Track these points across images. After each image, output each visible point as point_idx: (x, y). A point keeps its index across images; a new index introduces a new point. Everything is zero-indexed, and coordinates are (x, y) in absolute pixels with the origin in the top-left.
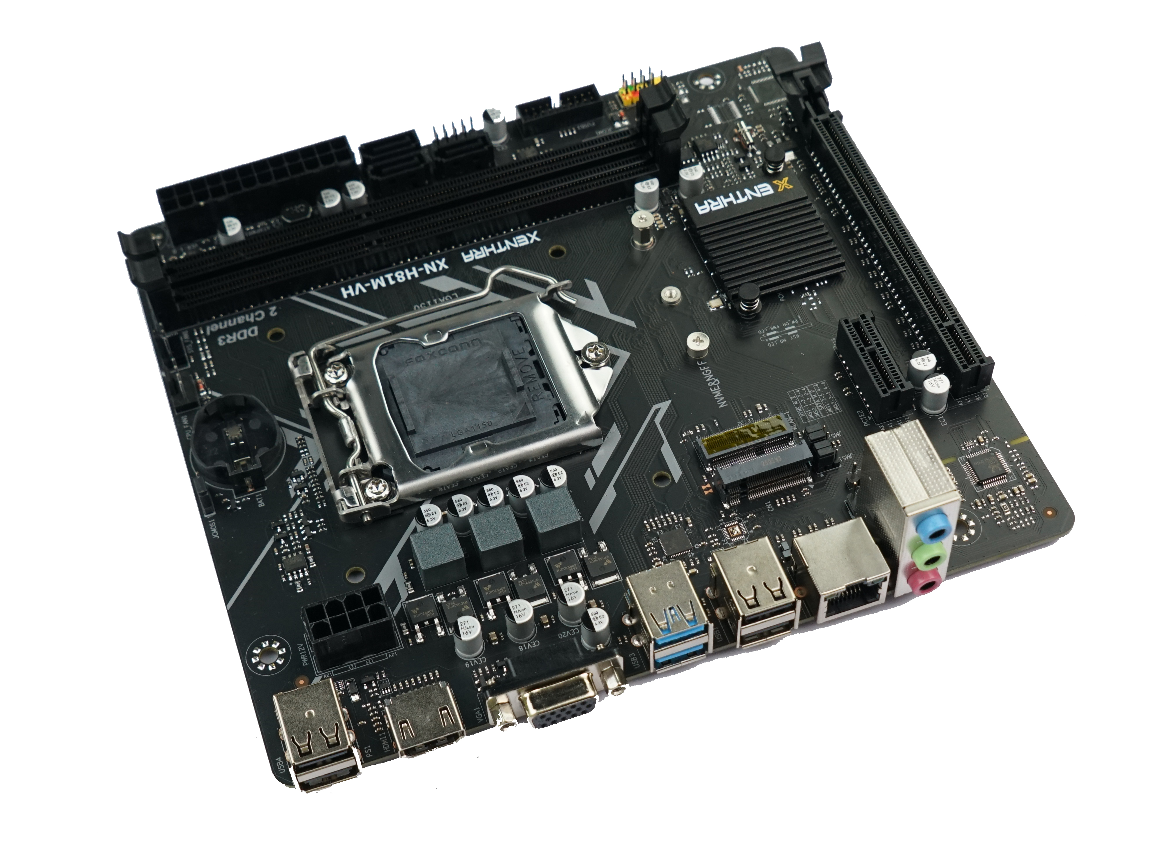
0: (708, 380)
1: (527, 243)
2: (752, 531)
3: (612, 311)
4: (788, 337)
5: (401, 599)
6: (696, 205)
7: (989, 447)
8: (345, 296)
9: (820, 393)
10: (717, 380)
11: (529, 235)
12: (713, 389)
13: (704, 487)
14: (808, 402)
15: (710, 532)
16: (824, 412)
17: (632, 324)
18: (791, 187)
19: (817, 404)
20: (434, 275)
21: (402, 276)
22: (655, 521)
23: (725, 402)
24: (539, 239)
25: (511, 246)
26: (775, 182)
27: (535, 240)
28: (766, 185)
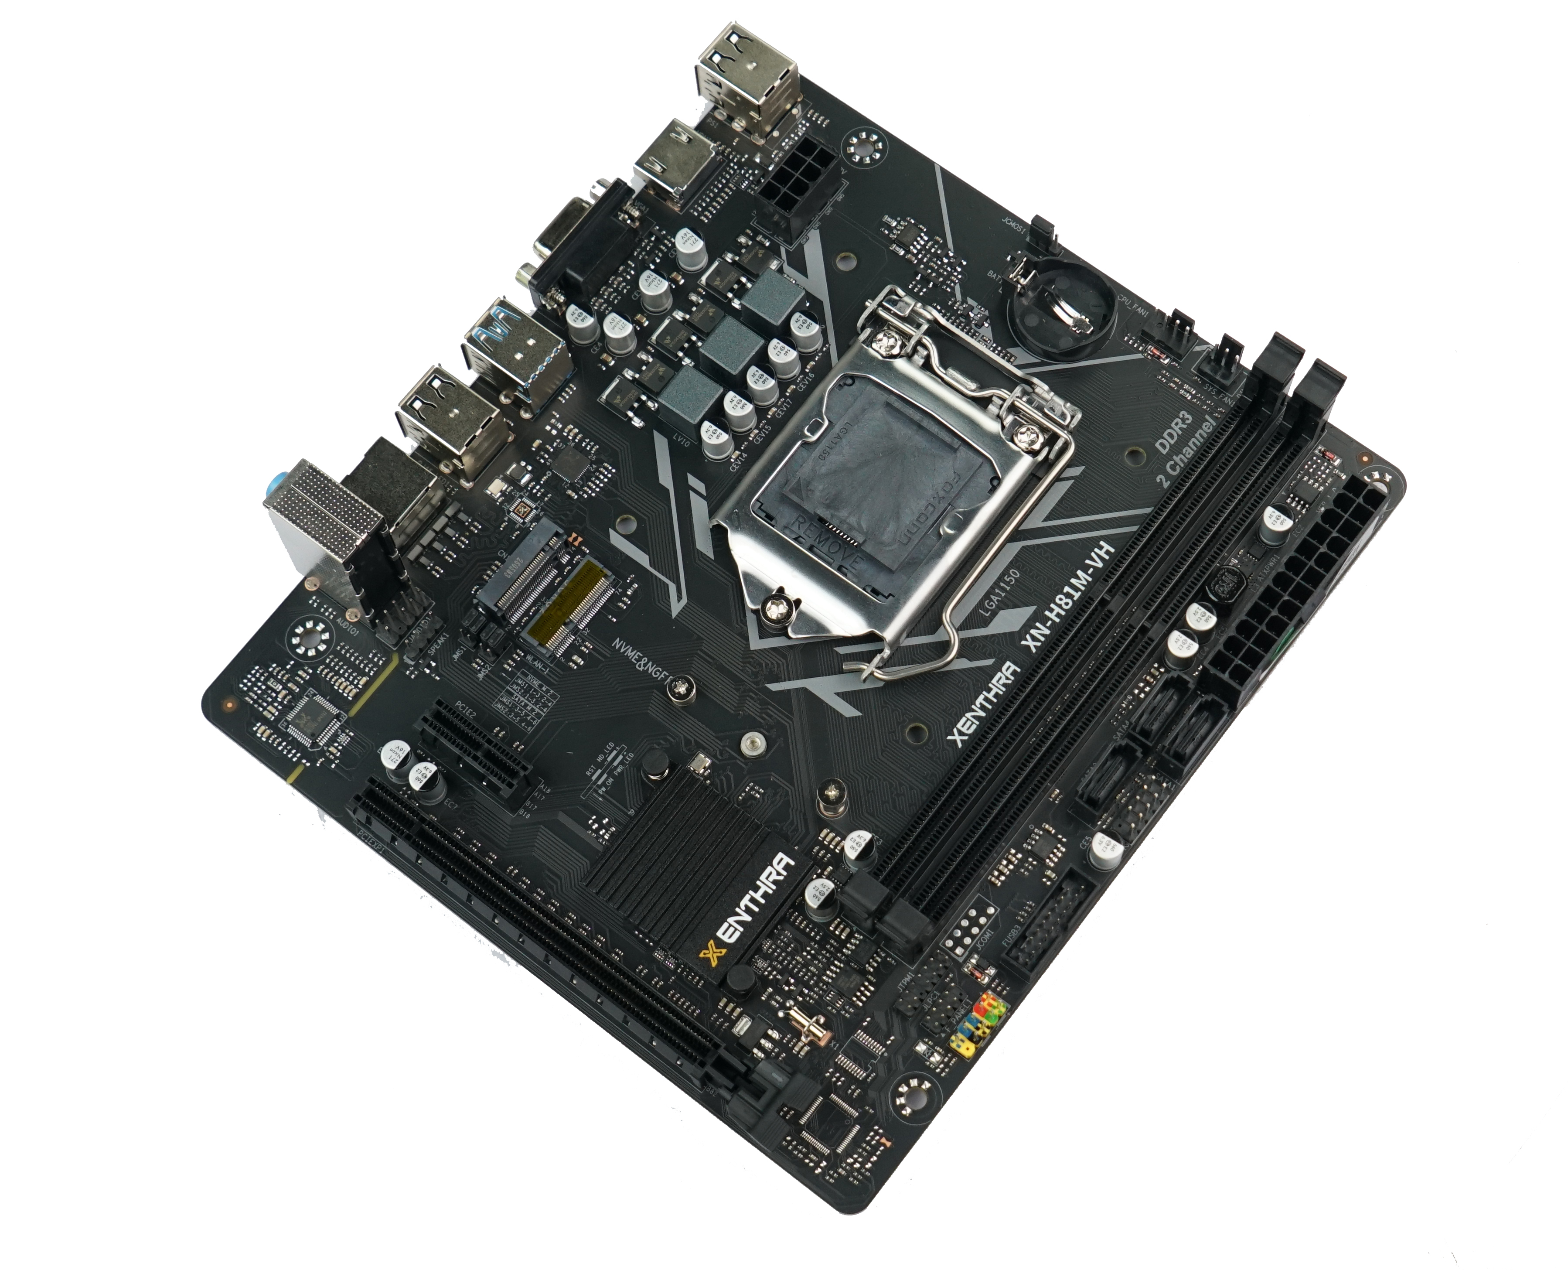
0: (650, 664)
1: (959, 726)
2: (506, 519)
3: (805, 690)
4: (599, 766)
5: (789, 264)
6: (792, 863)
7: (323, 748)
8: (1102, 543)
9: (527, 715)
10: (641, 669)
11: (966, 738)
12: (639, 656)
13: (580, 539)
14: (532, 696)
15: (544, 494)
16: (510, 694)
17: (774, 687)
18: (701, 955)
19: (522, 699)
20: (1029, 625)
21: (1062, 603)
22: (606, 476)
23: (617, 647)
24: (949, 738)
25: (974, 711)
26: (724, 951)
27: (954, 735)
28: (732, 940)
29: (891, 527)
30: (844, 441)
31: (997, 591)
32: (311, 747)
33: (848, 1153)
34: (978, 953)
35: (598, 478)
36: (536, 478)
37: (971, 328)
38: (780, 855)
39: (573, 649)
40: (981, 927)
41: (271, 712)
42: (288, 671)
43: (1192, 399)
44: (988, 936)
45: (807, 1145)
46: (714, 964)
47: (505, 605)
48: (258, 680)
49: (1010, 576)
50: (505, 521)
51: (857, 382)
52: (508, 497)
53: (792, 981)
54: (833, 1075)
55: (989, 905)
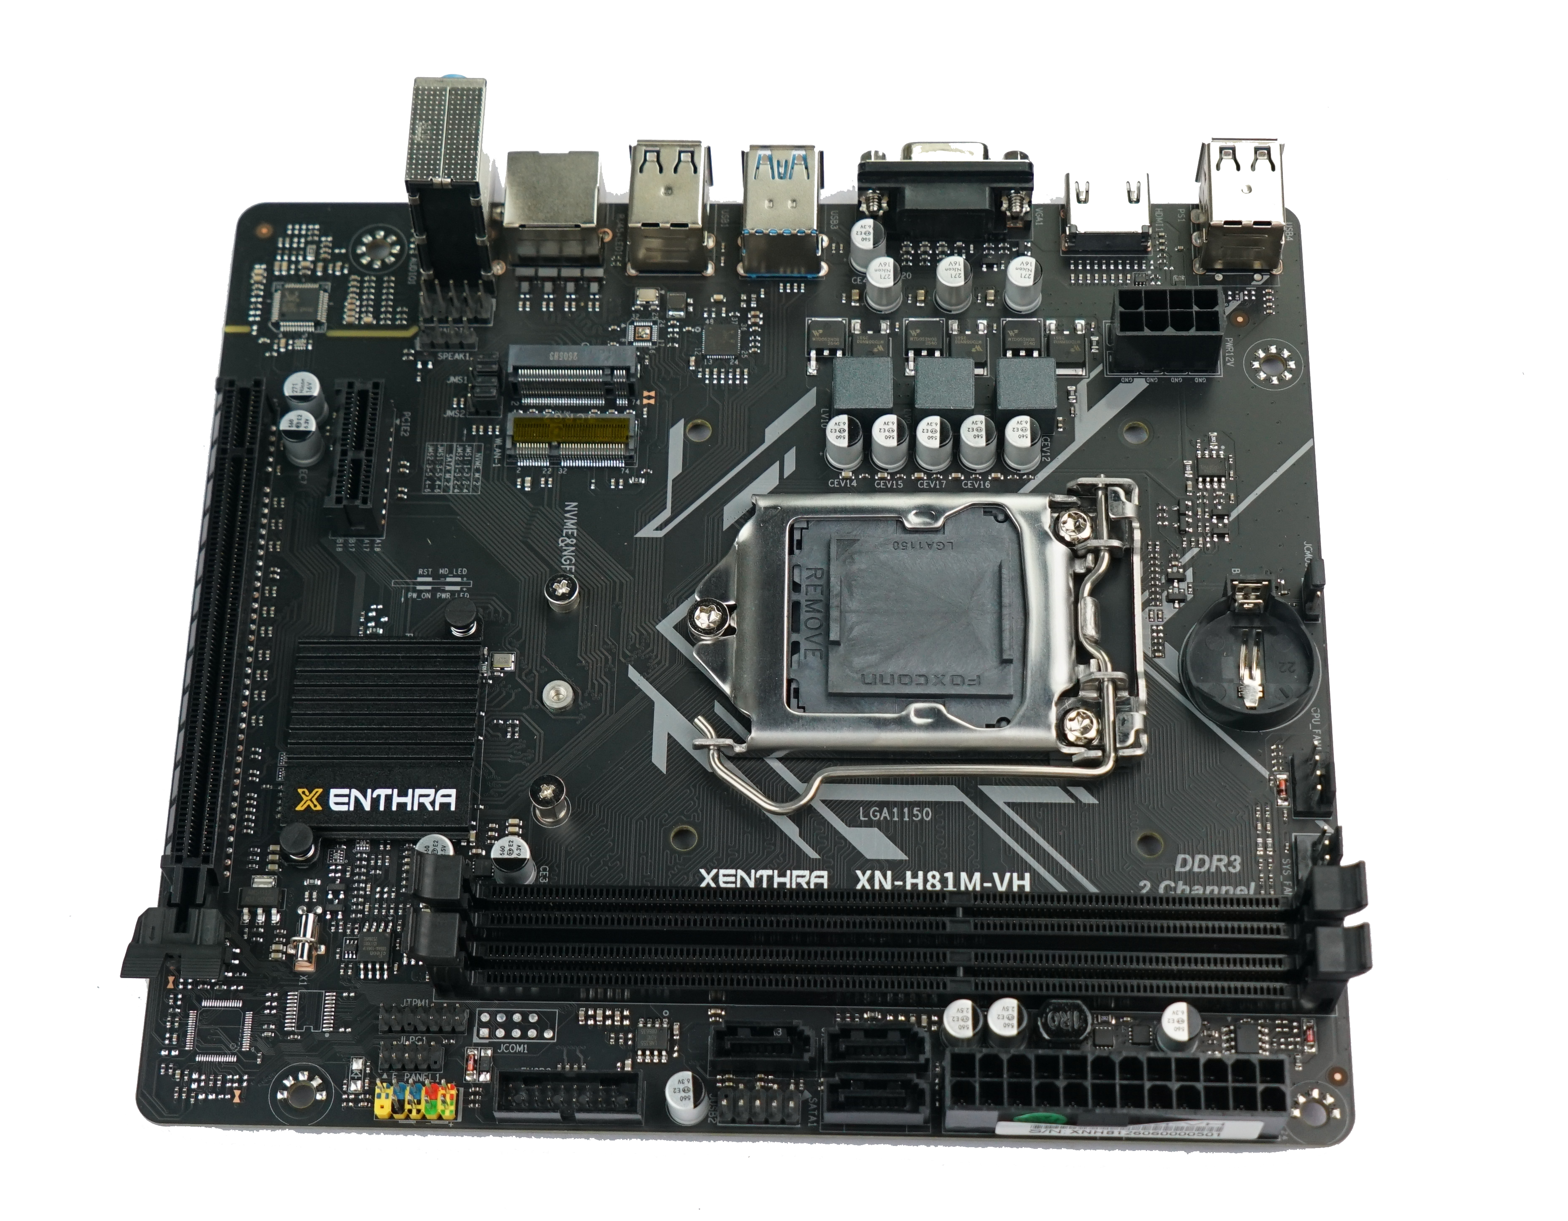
0: (572, 548)
1: (722, 872)
2: (623, 326)
3: (652, 703)
4: (435, 575)
5: (1089, 384)
6: (453, 808)
7: (278, 333)
8: (1027, 876)
9: (439, 479)
10: (561, 544)
11: (714, 886)
12: (572, 534)
13: (652, 401)
14: (461, 470)
15: (673, 340)
16: (450, 450)
17: (633, 674)
18: (300, 791)
19: (452, 464)
20: (882, 865)
21: (931, 881)
22: (734, 379)
23: (567, 509)
24: (703, 871)
25: (749, 875)
26: (319, 808)
27: (708, 873)
28: (335, 808)
29: (873, 658)
30: (930, 553)
31: (895, 810)
32: (273, 324)
33: (201, 1068)
34: (494, 1052)
35: (727, 374)
36: (683, 322)
37: (1161, 594)
38: (453, 792)
39: (536, 473)
40: (524, 1035)
41: (281, 268)
42: (333, 254)
43: (1261, 856)
44: (519, 1049)
45: (184, 1025)
46: (299, 808)
47: (524, 376)
48: (306, 236)
49: (921, 811)
50: (619, 326)
51: (1005, 525)
52: (646, 313)
53: (342, 896)
54: (272, 999)
55: (553, 1029)
